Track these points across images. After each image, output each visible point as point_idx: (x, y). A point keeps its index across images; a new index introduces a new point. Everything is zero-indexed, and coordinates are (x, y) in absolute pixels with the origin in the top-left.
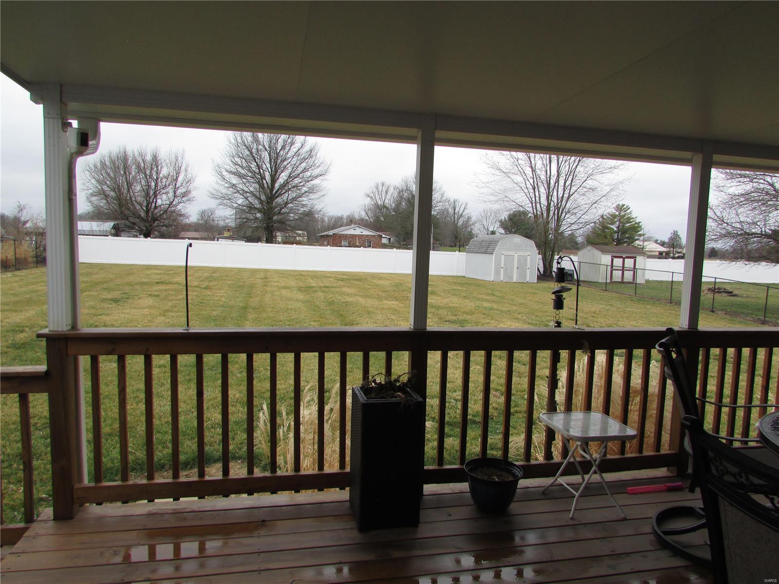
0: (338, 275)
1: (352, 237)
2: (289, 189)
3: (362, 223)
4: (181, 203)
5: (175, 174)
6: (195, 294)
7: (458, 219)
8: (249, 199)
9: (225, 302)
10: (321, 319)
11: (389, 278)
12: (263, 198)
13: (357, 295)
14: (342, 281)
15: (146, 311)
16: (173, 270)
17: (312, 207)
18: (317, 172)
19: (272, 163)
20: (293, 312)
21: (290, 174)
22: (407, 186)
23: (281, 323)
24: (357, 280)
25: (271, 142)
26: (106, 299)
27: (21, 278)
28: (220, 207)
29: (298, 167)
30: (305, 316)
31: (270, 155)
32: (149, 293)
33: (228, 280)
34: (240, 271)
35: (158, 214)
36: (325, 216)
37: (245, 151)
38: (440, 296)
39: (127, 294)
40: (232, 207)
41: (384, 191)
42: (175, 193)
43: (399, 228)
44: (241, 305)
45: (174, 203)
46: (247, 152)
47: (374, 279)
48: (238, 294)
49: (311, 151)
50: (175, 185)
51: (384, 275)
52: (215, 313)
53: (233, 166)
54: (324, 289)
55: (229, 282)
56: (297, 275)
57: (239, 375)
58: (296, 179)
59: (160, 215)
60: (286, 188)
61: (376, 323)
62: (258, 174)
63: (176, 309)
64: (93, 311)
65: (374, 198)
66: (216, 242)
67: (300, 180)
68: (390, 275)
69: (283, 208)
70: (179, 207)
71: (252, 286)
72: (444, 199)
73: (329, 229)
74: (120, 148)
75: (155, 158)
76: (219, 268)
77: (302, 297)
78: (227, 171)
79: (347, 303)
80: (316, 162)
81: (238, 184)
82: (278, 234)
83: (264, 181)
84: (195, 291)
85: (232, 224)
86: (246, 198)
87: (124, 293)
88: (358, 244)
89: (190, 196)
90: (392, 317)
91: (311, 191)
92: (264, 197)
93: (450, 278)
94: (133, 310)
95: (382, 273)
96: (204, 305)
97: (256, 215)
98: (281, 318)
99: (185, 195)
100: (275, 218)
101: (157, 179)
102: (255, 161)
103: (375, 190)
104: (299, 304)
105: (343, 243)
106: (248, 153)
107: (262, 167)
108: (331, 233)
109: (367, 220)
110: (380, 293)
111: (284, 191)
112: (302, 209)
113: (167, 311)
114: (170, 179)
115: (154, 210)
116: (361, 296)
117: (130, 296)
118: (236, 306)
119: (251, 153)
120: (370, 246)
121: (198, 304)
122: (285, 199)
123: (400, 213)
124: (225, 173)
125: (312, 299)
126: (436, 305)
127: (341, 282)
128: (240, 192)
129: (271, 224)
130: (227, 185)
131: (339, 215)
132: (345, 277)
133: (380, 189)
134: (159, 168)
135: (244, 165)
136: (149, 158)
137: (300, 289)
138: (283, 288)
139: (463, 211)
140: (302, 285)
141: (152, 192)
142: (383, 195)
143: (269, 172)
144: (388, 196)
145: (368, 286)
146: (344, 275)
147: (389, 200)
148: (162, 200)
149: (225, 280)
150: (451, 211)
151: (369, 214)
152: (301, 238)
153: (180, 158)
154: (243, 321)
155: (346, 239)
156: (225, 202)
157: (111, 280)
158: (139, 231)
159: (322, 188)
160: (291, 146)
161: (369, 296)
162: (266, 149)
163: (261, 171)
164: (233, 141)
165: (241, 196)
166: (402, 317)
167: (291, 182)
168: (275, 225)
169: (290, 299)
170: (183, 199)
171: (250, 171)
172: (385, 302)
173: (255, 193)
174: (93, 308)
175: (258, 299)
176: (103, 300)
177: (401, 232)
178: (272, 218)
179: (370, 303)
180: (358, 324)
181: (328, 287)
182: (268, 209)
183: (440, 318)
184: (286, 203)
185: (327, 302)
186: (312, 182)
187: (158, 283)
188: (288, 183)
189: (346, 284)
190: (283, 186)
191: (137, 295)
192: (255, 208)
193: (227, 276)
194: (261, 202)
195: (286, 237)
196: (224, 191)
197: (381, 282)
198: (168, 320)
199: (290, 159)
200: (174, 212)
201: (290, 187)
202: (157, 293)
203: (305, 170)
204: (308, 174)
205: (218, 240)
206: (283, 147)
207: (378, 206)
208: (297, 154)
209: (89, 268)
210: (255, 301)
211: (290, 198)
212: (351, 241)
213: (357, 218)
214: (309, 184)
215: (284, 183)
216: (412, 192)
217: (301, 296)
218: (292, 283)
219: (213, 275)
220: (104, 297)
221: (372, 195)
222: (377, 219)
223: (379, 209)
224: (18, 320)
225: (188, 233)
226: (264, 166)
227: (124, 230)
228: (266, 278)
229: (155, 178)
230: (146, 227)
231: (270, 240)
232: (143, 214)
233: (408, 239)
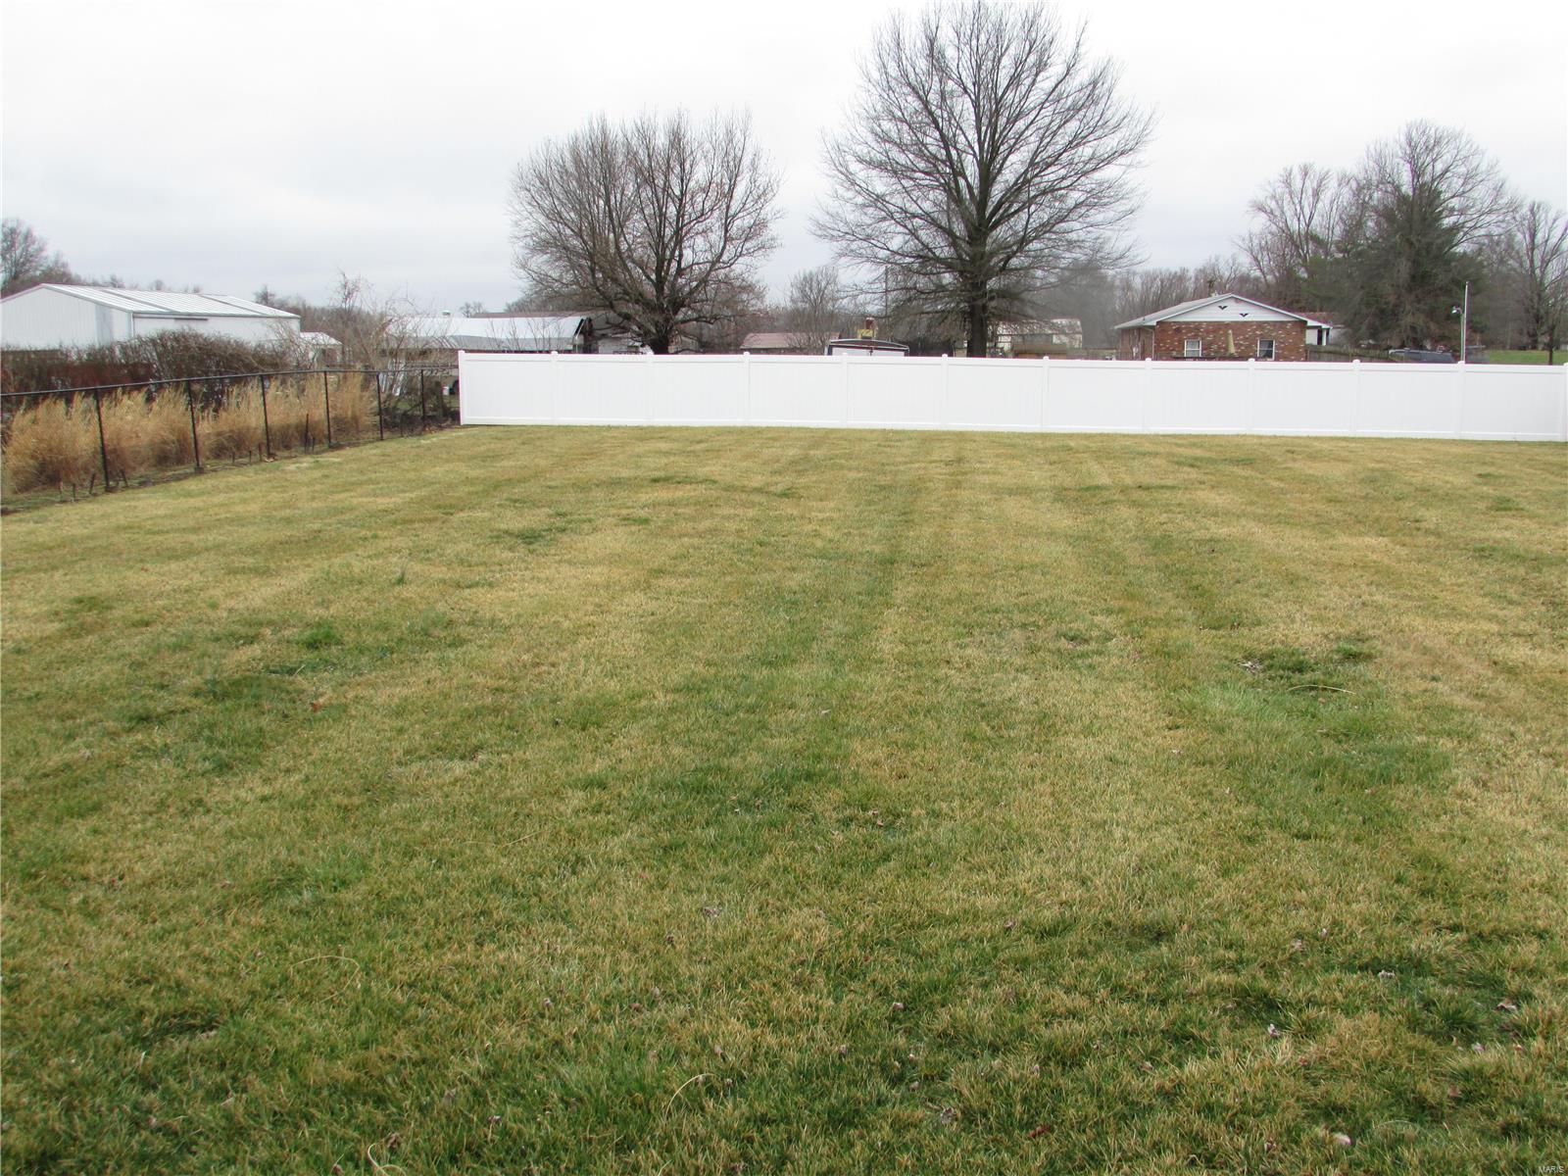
0: (1176, 444)
1: (1214, 331)
2: (1031, 201)
3: (1245, 288)
4: (741, 255)
5: (726, 180)
6: (751, 513)
7: (1545, 263)
8: (921, 233)
9: (831, 541)
10: (1129, 604)
11: (1344, 454)
12: (959, 228)
13: (1244, 514)
14: (1192, 466)
15: (597, 575)
16: (707, 441)
17: (1097, 246)
18: (1110, 143)
19: (984, 129)
20: (1037, 577)
21: (1035, 154)
22: (1382, 169)
23: (997, 617)
24: (1238, 462)
25: (979, 67)
26: (506, 532)
27: (326, 472)
28: (843, 260)
29: (1055, 133)
30: (1077, 592)
31: (976, 105)
32: (624, 512)
33: (850, 470)
34: (889, 438)
35: (687, 289)
36: (1134, 273)
37: (910, 99)
38: (1531, 517)
39: (564, 515)
40: (874, 259)
41: (1310, 192)
42: (726, 231)
43: (1358, 297)
44: (878, 549)
45: (725, 258)
46: (914, 103)
47: (1294, 460)
48: (874, 515)
49: (1094, 83)
50: (728, 207)
51: (1325, 446)
52: (794, 581)
53: (874, 144)
54: (1137, 495)
55: (852, 475)
56: (1053, 450)
57: (838, 836)
58: (1050, 170)
59: (691, 292)
60: (1024, 197)
61: (1321, 620)
62: (944, 162)
63: (684, 566)
64: (457, 574)
65: (1277, 213)
66: (825, 358)
67: (1063, 172)
68: (1344, 444)
69: (1014, 254)
70: (739, 267)
71: (916, 488)
72: (1503, 201)
73: (1147, 308)
74: (591, 123)
75: (676, 139)
76: (833, 431)
77: (1070, 522)
78: (861, 160)
79: (1213, 546)
80: (1108, 115)
81: (892, 194)
82: (1001, 329)
83: (962, 182)
84: (753, 505)
85: (874, 308)
86: (913, 233)
87: (559, 515)
88: (1232, 350)
89: (767, 234)
90: (1378, 598)
91: (1096, 199)
92: (962, 226)
93: (1544, 449)
94: (565, 569)
95: (1316, 439)
96: (769, 549)
97: (940, 280)
98: (1000, 599)
99: (750, 234)
100: (992, 284)
101: (683, 194)
102: (937, 127)
103: (1280, 189)
104: (1057, 549)
105: (1187, 349)
106: (917, 104)
107: (956, 142)
108: (1151, 320)
109: (1257, 279)
110: (1320, 507)
111: (1015, 206)
112: (1067, 255)
113: (660, 572)
114: (712, 195)
115: (675, 279)
116: (1258, 518)
117: (570, 522)
118: (861, 554)
119: (926, 104)
120: (1268, 355)
121: (751, 550)
122: (1019, 227)
123: (1360, 254)
124: (855, 167)
125: (1097, 529)
126: (1527, 551)
127: (1189, 470)
128: (896, 216)
129: (979, 303)
130: (860, 200)
131: (1175, 268)
132: (1199, 453)
133: (1297, 184)
134: (687, 166)
135: (907, 138)
136: (661, 141)
137: (1061, 495)
138: (1010, 495)
139: (1562, 238)
140: (1068, 481)
141: (669, 232)
142: (1305, 204)
143: (975, 155)
144: (1320, 205)
145: (1276, 484)
146: (1194, 445)
147: (1326, 217)
148: (695, 252)
149: (842, 467)
150: (1521, 239)
151: (1264, 263)
152: (1065, 339)
153: (739, 136)
154: (878, 609)
155: (1195, 336)
156: (854, 246)
157: (538, 474)
158: (639, 335)
159: (1127, 188)
160: (1037, 75)
161: (1285, 516)
162: (965, 90)
163: (953, 152)
164: (876, 75)
165: (900, 229)
166: (1411, 598)
167: (1037, 180)
168: (993, 303)
169: (1032, 532)
170: (748, 245)
171: (920, 154)
172: (1343, 539)
173: (936, 215)
174: (461, 562)
175: (928, 531)
176: (498, 537)
177: (1364, 310)
178: (984, 283)
179: (1295, 543)
180: (1259, 623)
181: (1148, 488)
182: (973, 260)
183: (1553, 603)
184: (1023, 241)
185: (1147, 538)
186: (1097, 176)
187: (655, 481)
188: (1029, 181)
189: (1205, 478)
190: (1015, 190)
191: (590, 521)
192: (938, 259)
193: (850, 457)
194: (953, 240)
195: (1023, 336)
196: (852, 216)
197: (1317, 469)
198: (653, 605)
199: (1034, 113)
200: (727, 281)
201: (1032, 194)
202: (643, 513)
203: (1076, 142)
204: (1086, 151)
205: (830, 353)
206: (1015, 80)
207: (1290, 237)
208: (1053, 95)
209: (500, 439)
210: (920, 539)
211: (1034, 225)
212: (1211, 343)
213: (1227, 274)
214: (1088, 182)
215: (1016, 183)
216: (1397, 188)
217: (1064, 520)
218: (1038, 476)
219: (812, 452)
220: (503, 526)
221: (1273, 205)
222: (1288, 276)
223: (1293, 243)
224: (258, 602)
225: (762, 336)
226: (961, 139)
227: (604, 336)
228: (960, 460)
229: (677, 192)
230: (656, 324)
231: (979, 346)
232: (649, 290)
233: (1385, 329)
